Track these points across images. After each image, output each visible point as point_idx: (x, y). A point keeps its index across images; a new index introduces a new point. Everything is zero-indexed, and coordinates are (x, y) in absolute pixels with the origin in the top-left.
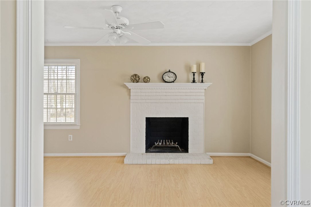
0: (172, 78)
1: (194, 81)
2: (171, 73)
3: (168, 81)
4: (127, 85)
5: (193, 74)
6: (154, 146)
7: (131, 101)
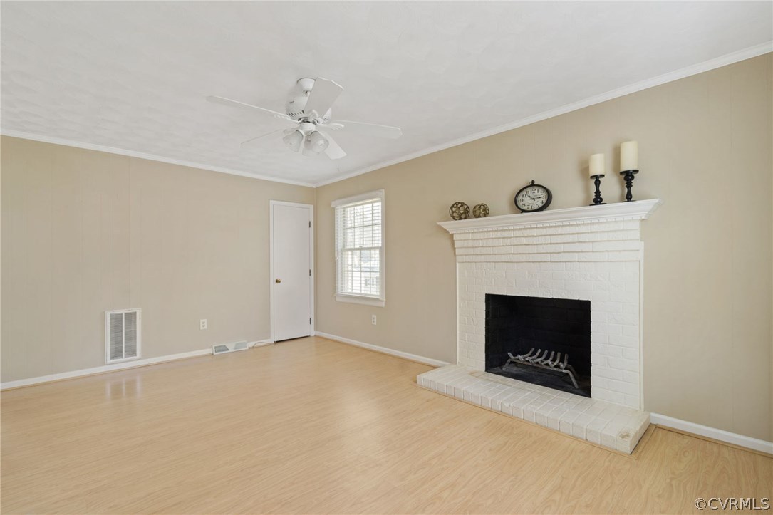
0: (540, 200)
1: (598, 201)
2: (537, 188)
3: (530, 209)
4: (444, 227)
5: (595, 180)
6: (509, 361)
7: (458, 258)
